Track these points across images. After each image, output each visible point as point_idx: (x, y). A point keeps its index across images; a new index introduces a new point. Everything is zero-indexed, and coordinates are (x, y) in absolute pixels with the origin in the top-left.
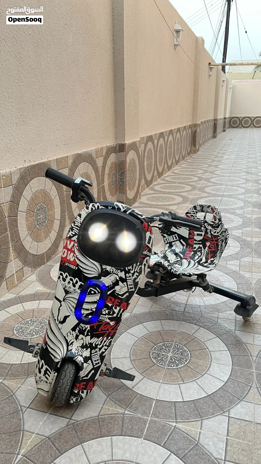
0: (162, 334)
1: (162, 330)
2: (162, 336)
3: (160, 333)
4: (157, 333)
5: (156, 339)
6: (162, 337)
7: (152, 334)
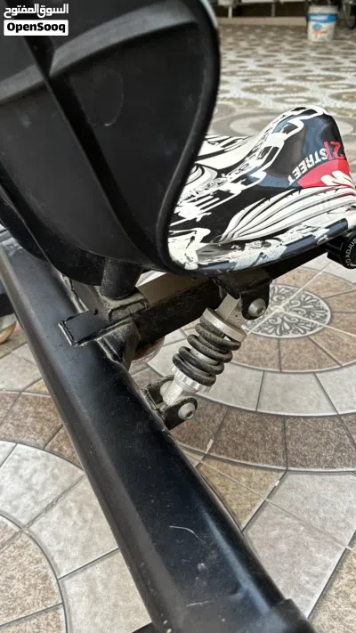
0: (275, 361)
1: (268, 375)
2: (277, 357)
3: (280, 366)
4: (290, 367)
5: (300, 352)
6: (279, 353)
7: (310, 367)
